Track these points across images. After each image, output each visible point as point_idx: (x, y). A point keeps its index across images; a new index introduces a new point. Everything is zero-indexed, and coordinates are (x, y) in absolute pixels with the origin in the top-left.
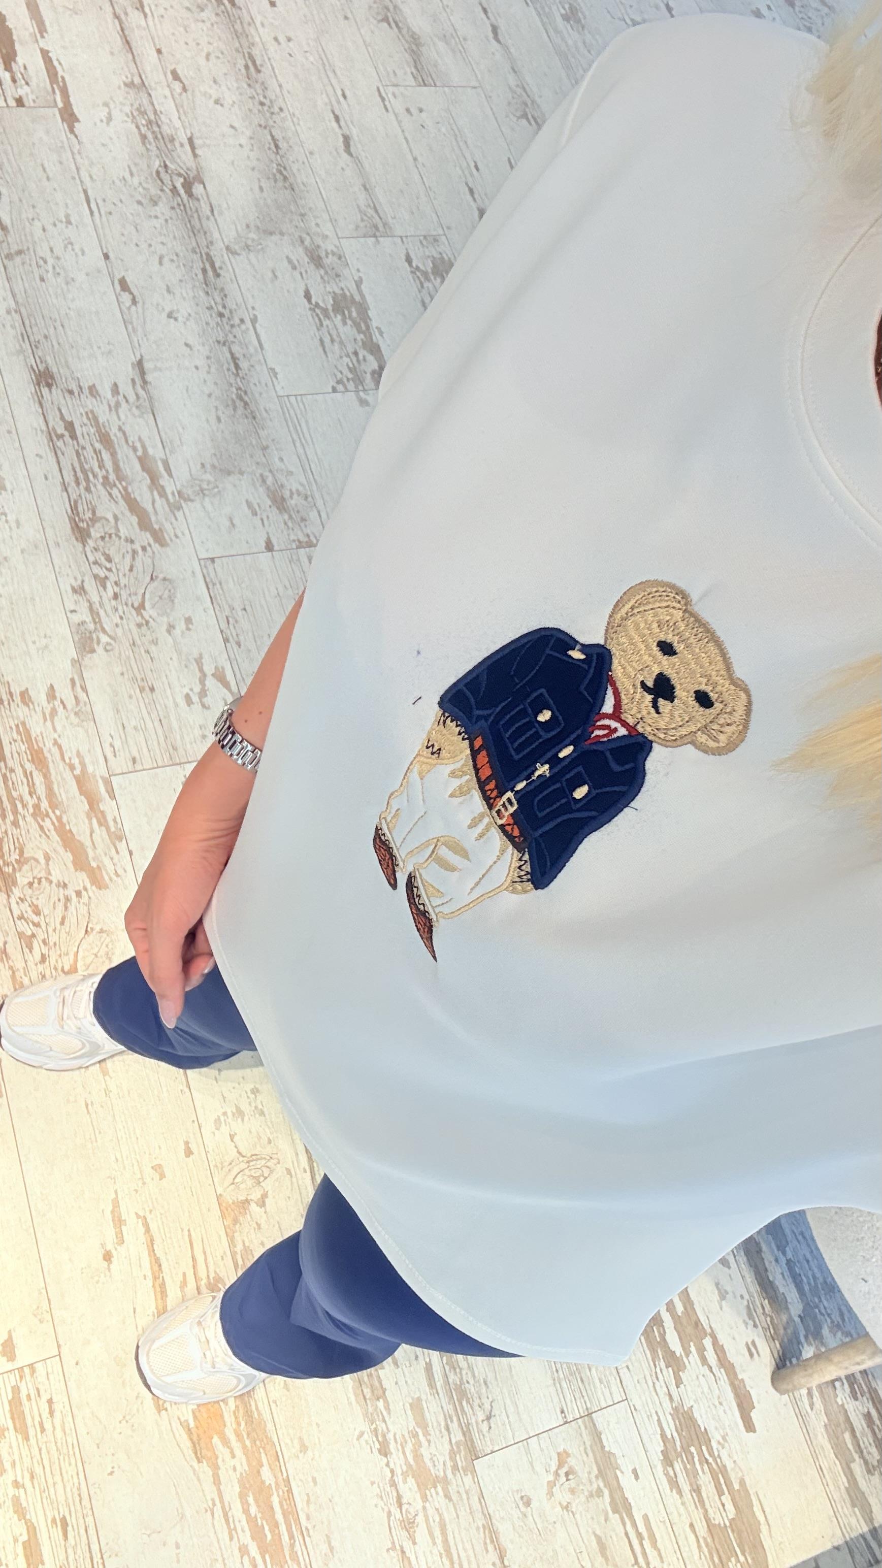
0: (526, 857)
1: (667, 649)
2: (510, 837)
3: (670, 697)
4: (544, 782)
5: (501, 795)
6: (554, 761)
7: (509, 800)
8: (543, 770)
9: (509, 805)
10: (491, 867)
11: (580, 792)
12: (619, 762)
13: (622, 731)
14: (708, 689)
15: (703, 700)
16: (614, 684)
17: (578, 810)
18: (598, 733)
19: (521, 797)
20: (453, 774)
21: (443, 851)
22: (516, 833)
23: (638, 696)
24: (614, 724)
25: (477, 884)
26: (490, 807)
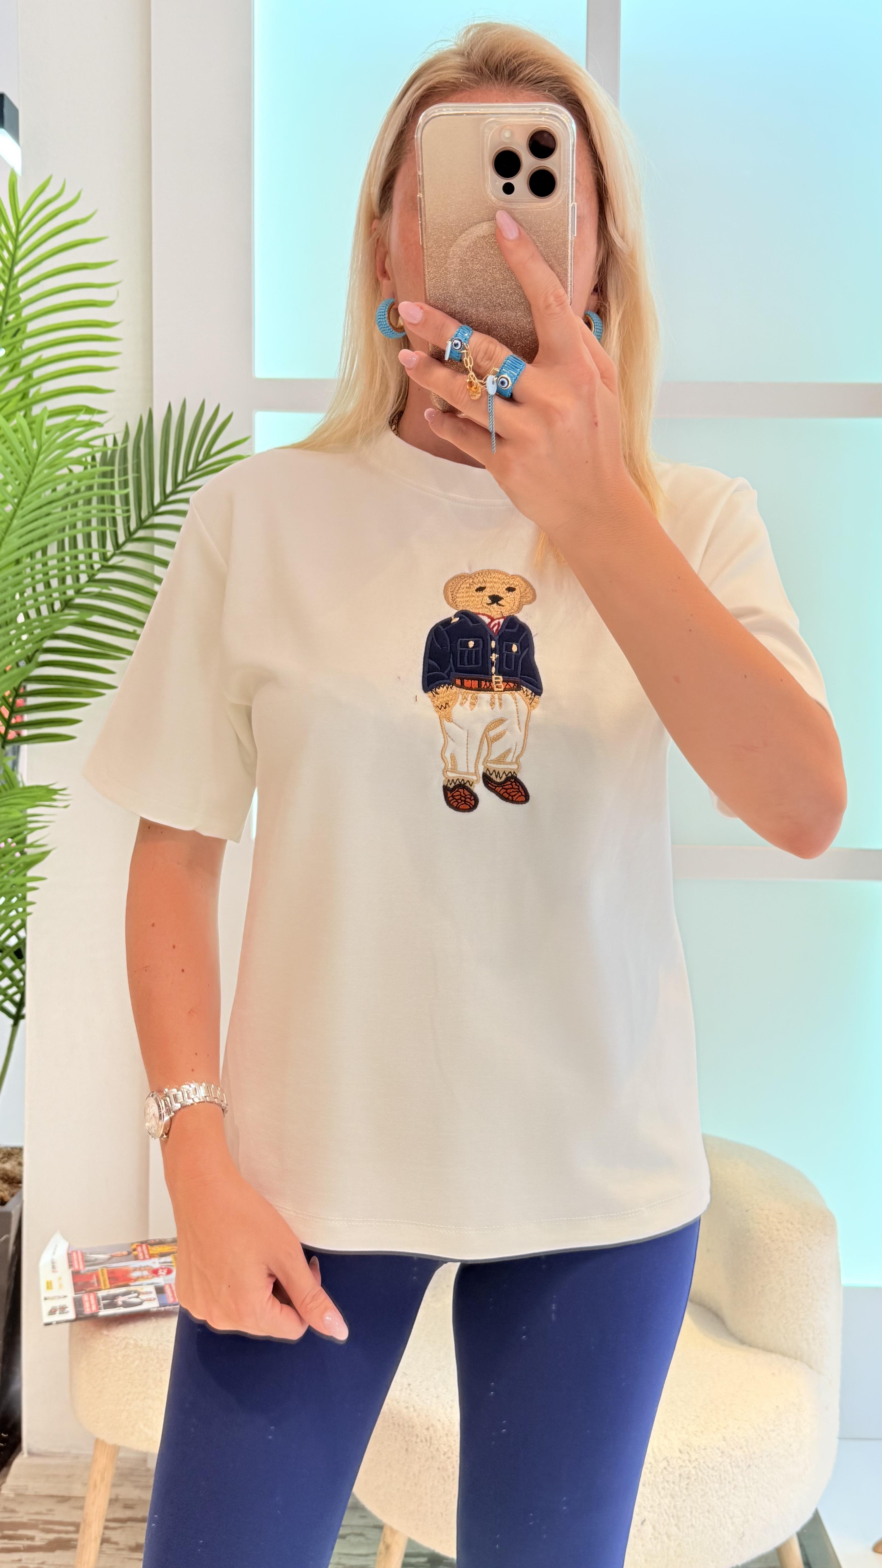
0: (525, 688)
1: (481, 589)
2: (511, 689)
3: (500, 598)
4: (500, 660)
5: (491, 681)
6: (494, 651)
7: (496, 678)
8: (494, 657)
9: (497, 679)
10: (517, 710)
11: (515, 648)
12: (512, 628)
13: (502, 621)
14: (508, 586)
15: (511, 589)
16: (479, 614)
17: (522, 654)
18: (495, 629)
19: (499, 672)
20: (462, 704)
21: (492, 733)
22: (512, 685)
23: (491, 609)
24: (496, 622)
25: (519, 724)
26: (492, 690)
